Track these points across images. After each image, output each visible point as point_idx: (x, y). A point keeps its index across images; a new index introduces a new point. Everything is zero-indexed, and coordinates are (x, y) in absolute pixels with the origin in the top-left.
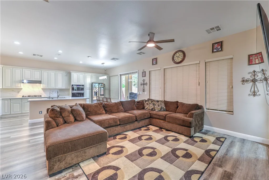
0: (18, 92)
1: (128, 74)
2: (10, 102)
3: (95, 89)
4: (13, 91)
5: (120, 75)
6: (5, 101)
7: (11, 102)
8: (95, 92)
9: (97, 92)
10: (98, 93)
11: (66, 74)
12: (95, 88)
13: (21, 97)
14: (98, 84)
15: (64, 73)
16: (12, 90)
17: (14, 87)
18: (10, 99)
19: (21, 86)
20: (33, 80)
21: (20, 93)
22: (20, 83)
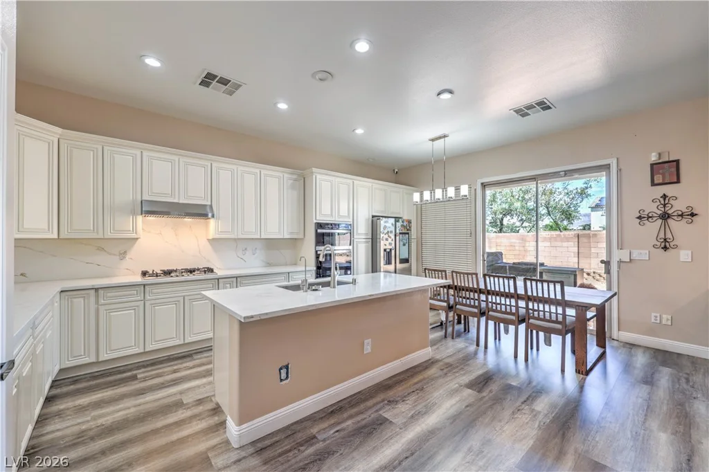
0: (123, 255)
1: (533, 178)
2: (97, 302)
3: (387, 240)
4: (101, 249)
5: (482, 184)
6: (75, 300)
7: (102, 301)
8: (385, 250)
9: (391, 249)
10: (393, 252)
11: (290, 179)
12: (386, 236)
13: (138, 279)
14: (392, 221)
15: (286, 175)
16: (100, 245)
17: (109, 235)
18: (97, 290)
19: (135, 230)
20: (181, 202)
21: (128, 257)
22: (134, 213)
